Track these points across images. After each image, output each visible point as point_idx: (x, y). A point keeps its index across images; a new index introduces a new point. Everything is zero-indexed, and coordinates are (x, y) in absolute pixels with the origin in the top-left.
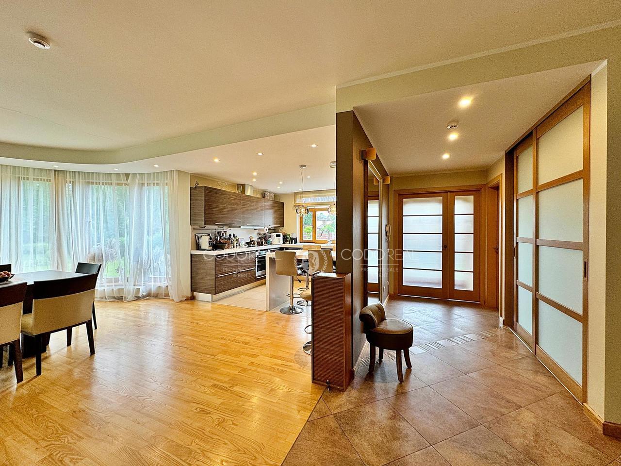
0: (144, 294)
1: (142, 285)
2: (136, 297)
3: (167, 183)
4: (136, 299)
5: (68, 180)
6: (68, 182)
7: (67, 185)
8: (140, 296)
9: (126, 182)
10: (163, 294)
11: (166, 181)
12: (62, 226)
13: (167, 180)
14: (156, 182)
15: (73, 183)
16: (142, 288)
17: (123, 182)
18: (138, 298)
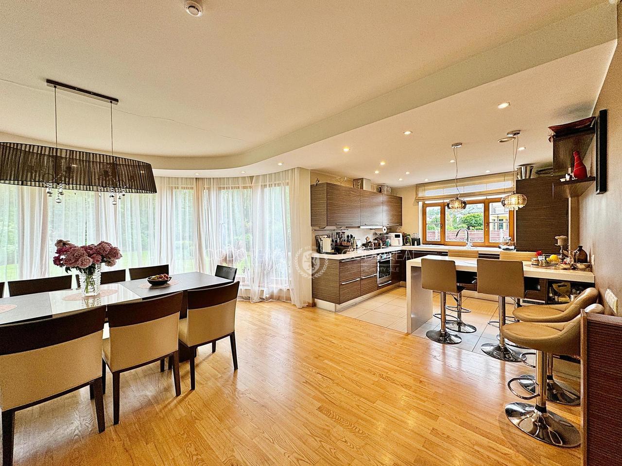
0: (268, 296)
1: (266, 286)
2: (260, 298)
3: (288, 183)
4: (261, 300)
5: (206, 186)
6: (206, 189)
7: (205, 191)
8: (264, 297)
9: (251, 185)
10: (285, 298)
11: (287, 181)
12: (202, 229)
13: (288, 179)
14: (277, 182)
15: (209, 189)
16: (265, 290)
17: (248, 185)
18: (262, 300)
